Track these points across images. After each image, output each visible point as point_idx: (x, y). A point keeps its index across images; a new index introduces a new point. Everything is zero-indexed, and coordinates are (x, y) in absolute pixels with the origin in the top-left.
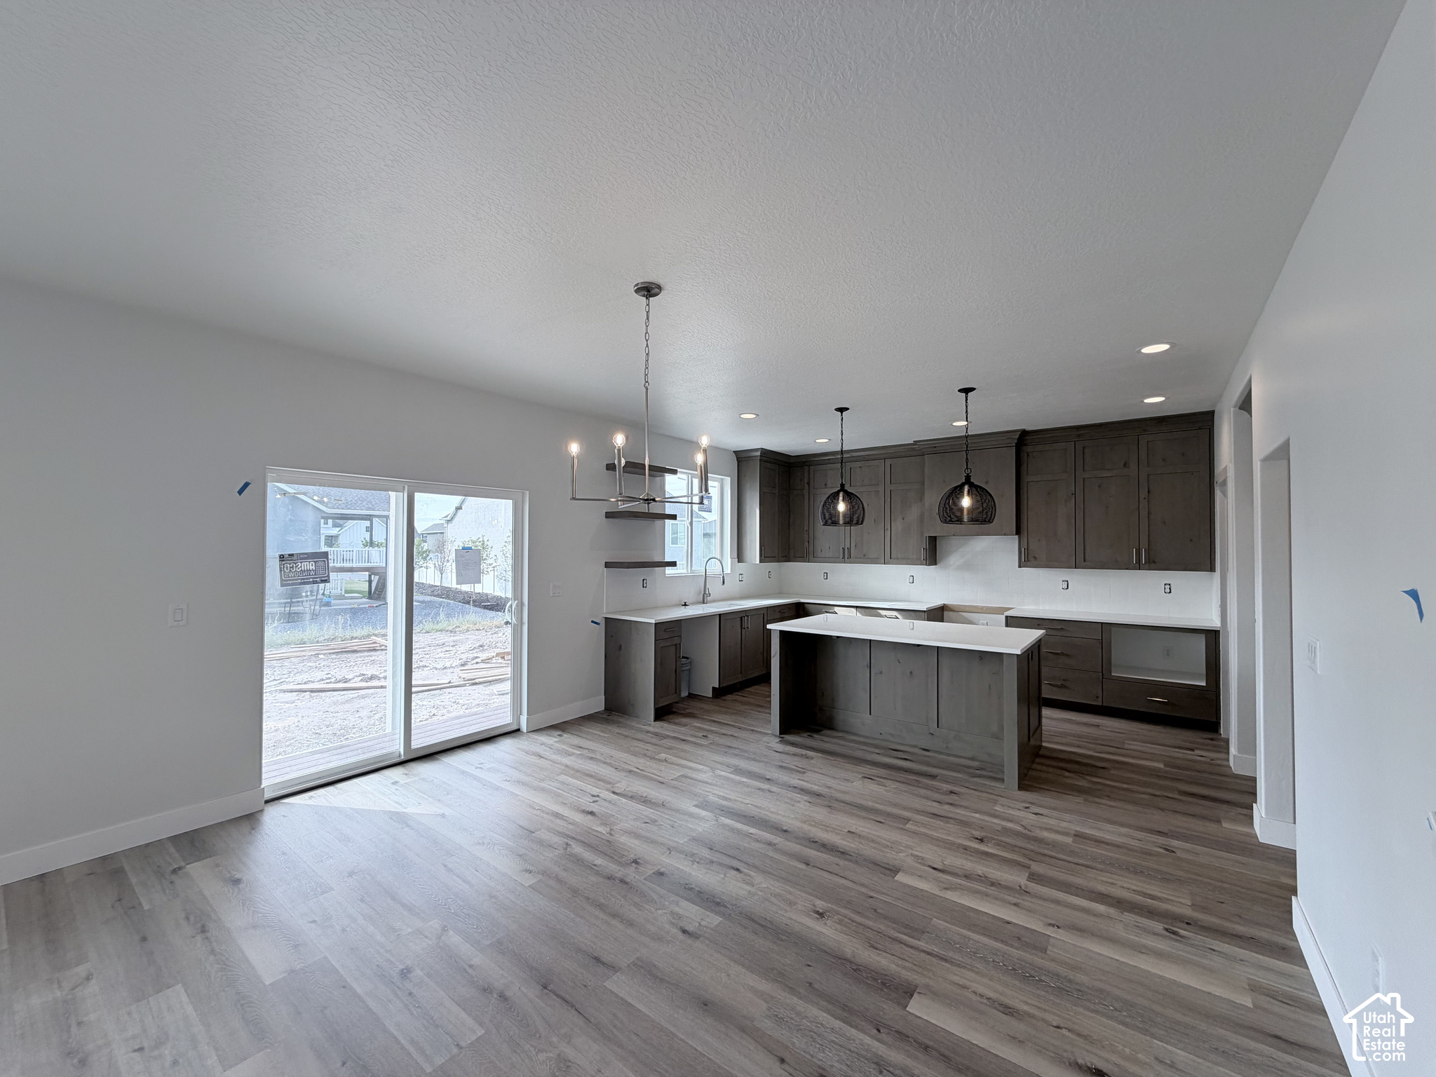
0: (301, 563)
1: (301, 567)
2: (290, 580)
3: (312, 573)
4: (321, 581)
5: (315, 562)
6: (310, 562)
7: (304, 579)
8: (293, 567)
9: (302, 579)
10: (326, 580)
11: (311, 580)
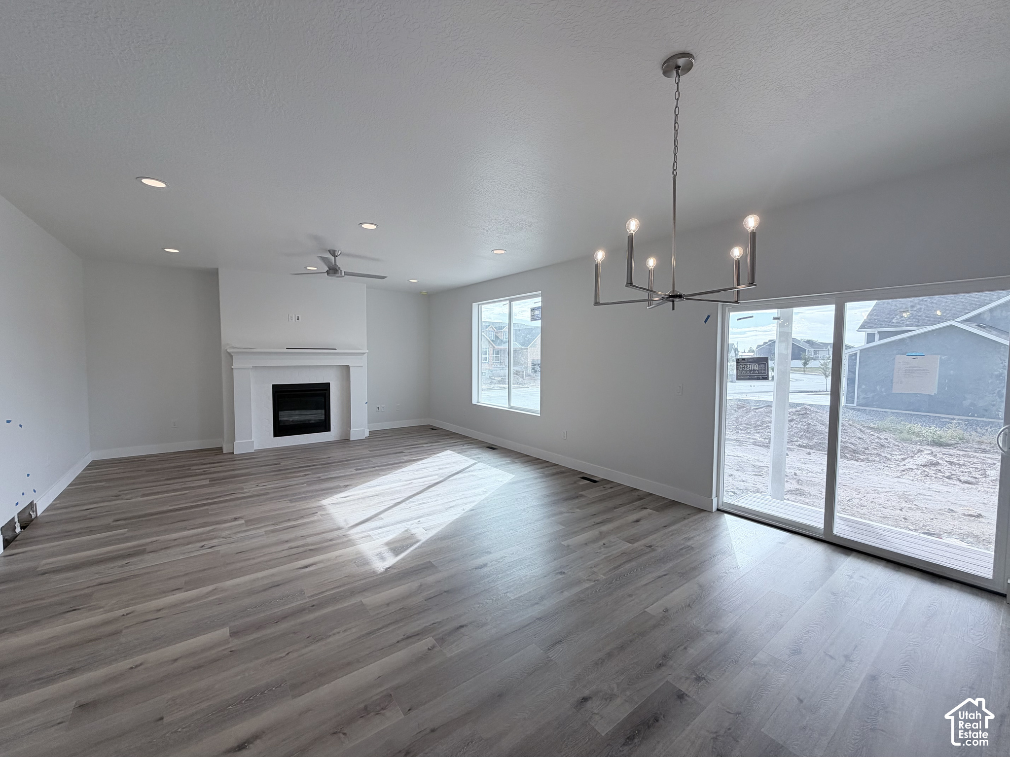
0: (750, 364)
1: (749, 367)
2: (743, 376)
3: (757, 372)
4: (763, 378)
5: (759, 364)
6: (755, 364)
7: (751, 376)
8: (744, 367)
9: (750, 376)
10: (766, 378)
11: (756, 377)
